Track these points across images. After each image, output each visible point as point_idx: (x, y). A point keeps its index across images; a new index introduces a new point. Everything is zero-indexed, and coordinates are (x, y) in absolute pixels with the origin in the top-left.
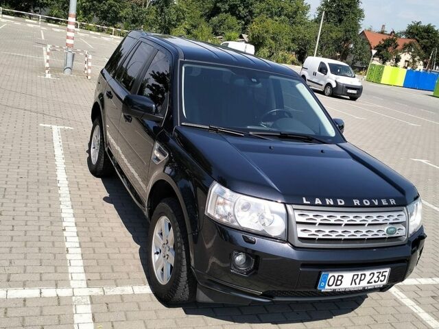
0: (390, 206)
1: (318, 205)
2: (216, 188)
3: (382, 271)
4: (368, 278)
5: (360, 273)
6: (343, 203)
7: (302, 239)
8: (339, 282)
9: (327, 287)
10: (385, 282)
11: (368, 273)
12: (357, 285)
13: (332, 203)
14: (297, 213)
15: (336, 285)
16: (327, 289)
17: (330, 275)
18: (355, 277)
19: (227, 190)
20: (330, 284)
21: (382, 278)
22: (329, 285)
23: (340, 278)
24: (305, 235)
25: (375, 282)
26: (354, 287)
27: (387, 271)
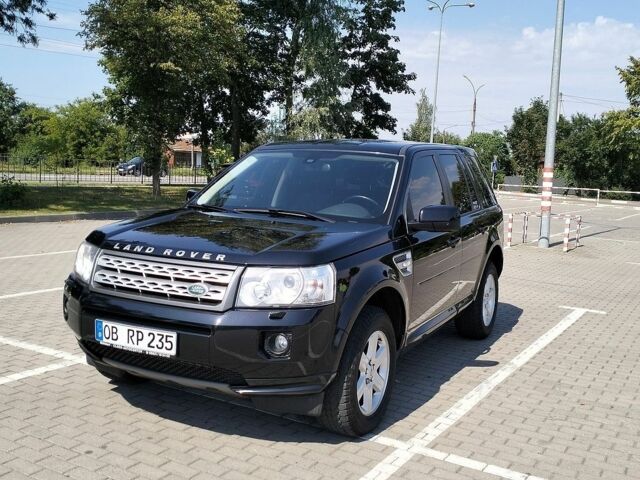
3: (165, 333)
4: (147, 339)
5: (135, 329)
11: (146, 331)
12: (136, 346)
18: (131, 333)
21: (168, 345)
25: (158, 347)
27: (173, 336)
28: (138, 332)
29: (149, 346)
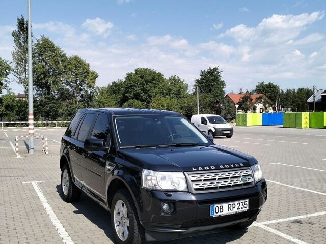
0: (240, 167)
1: (201, 170)
2: (145, 172)
3: (244, 201)
4: (237, 206)
5: (232, 204)
6: (214, 168)
7: (196, 189)
8: (221, 210)
9: (215, 214)
10: (247, 208)
11: (236, 203)
12: (232, 211)
13: (208, 168)
14: (191, 176)
15: (220, 212)
16: (216, 215)
17: (215, 206)
18: (230, 206)
19: (151, 171)
20: (217, 211)
21: (245, 206)
22: (217, 213)
23: (221, 207)
24: (197, 187)
25: (242, 208)
26: (230, 212)
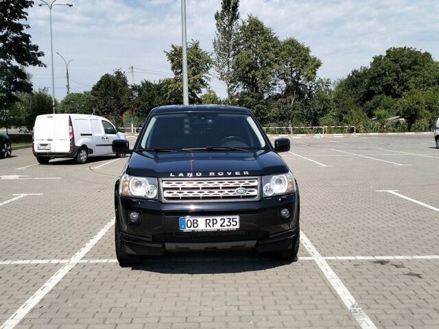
1: (181, 177)
27: (237, 218)
28: (213, 220)
29: (221, 226)
